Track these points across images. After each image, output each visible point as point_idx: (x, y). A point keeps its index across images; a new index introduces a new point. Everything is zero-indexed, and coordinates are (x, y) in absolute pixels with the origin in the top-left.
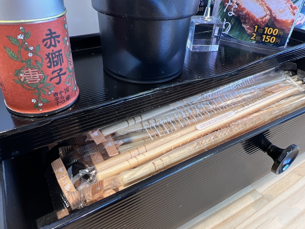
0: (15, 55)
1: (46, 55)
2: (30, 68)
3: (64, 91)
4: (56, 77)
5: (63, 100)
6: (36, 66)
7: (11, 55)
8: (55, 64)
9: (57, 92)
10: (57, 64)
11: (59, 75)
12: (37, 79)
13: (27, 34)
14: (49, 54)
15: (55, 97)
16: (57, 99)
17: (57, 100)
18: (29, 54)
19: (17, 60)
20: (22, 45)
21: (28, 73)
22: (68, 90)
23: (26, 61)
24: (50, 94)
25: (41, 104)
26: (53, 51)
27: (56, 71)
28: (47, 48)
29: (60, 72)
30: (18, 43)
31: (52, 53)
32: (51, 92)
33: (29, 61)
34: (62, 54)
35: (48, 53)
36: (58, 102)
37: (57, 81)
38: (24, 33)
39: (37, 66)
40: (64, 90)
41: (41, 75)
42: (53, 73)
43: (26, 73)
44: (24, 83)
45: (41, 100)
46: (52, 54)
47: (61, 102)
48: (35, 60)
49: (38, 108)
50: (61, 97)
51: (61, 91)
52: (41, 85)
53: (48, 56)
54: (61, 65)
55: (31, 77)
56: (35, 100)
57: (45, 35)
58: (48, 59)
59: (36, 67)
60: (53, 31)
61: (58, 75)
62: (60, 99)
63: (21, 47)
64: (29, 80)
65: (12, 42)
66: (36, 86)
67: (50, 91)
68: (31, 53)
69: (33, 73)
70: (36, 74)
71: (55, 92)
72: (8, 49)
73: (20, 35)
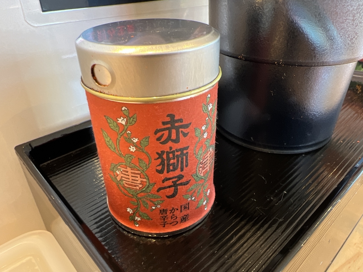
0: (113, 144)
1: (158, 153)
2: (129, 167)
3: (179, 209)
4: (169, 187)
5: (175, 221)
6: (138, 166)
7: (108, 141)
8: (171, 168)
9: (165, 209)
10: (174, 169)
11: (175, 185)
12: (139, 185)
13: (132, 119)
14: (163, 152)
15: (162, 214)
16: (164, 218)
17: (164, 220)
18: (131, 148)
19: (114, 151)
20: (123, 132)
21: (127, 173)
22: (187, 207)
23: (125, 156)
24: (154, 209)
25: (139, 219)
26: (171, 148)
27: (170, 179)
28: (160, 143)
29: (177, 181)
30: (117, 128)
31: (169, 151)
32: (157, 206)
33: (129, 157)
34: (187, 153)
35: (161, 152)
36: (166, 222)
37: (171, 194)
38: (128, 116)
39: (140, 167)
40: (180, 206)
41: (144, 180)
42: (163, 181)
43: (124, 173)
44: (120, 184)
45: (140, 213)
46: (168, 153)
47: (171, 224)
48: (138, 158)
49: (134, 221)
50: (172, 216)
51: (173, 208)
52: (142, 194)
53: (160, 155)
54: (182, 170)
55: (129, 179)
56: (131, 210)
57: (161, 124)
58: (160, 160)
59: (138, 168)
60: (176, 118)
61: (172, 184)
62: (170, 219)
63: (121, 136)
64: (126, 182)
65: (110, 125)
66: (136, 193)
67: (155, 205)
68: (134, 147)
69: (133, 175)
70: (137, 177)
71: (163, 208)
72: (106, 133)
73: (122, 118)
